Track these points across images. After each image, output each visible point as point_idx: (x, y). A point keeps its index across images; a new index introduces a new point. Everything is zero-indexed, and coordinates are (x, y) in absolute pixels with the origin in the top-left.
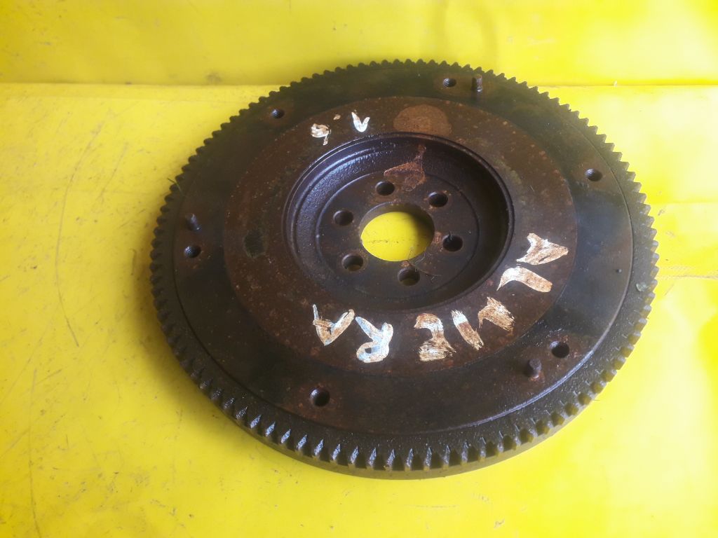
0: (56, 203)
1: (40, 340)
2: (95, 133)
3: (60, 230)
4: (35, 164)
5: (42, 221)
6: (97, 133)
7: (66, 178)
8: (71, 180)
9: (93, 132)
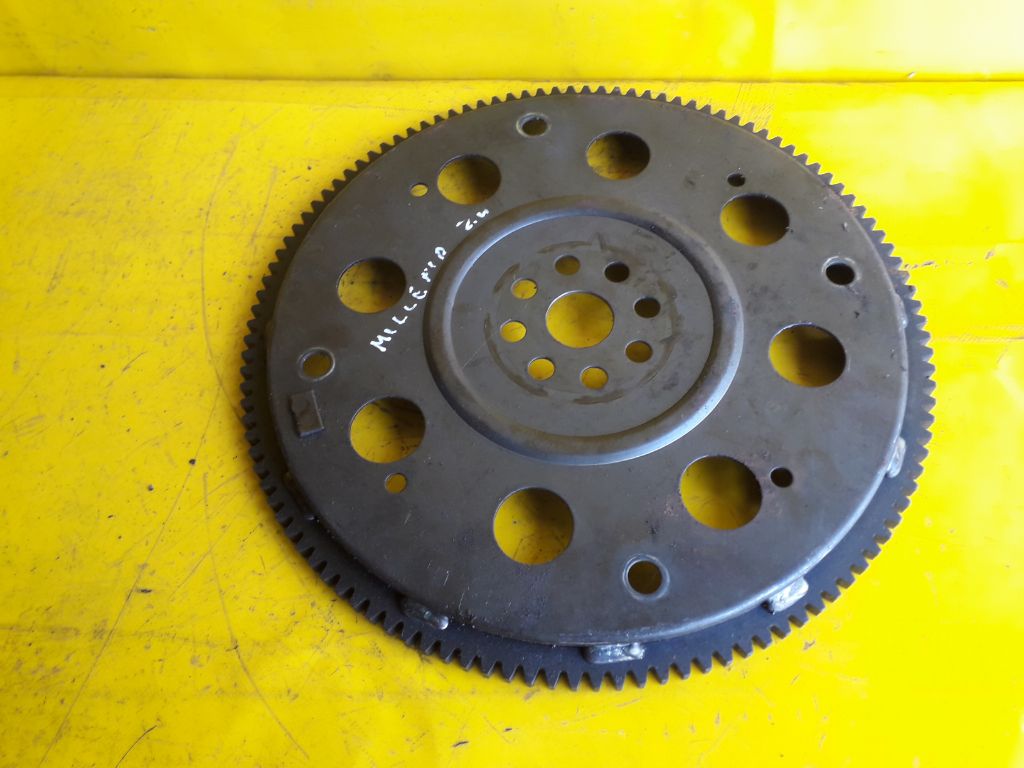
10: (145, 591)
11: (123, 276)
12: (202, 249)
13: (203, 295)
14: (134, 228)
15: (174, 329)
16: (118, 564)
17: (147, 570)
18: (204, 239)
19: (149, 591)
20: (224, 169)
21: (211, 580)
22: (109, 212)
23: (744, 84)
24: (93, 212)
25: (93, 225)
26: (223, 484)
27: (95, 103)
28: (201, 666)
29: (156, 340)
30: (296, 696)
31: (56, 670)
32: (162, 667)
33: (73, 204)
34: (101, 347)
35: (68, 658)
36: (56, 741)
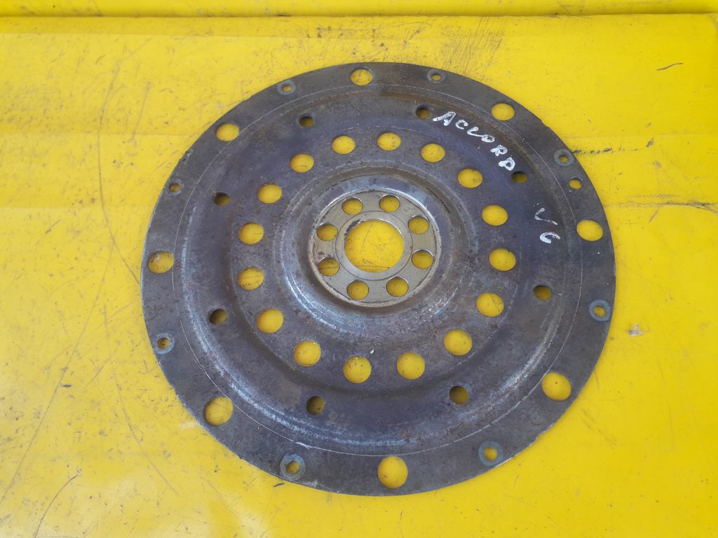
0: (91, 147)
1: (103, 280)
2: (115, 72)
3: (100, 174)
4: (61, 106)
5: (81, 165)
6: (117, 73)
7: (96, 120)
8: (101, 123)
9: (113, 72)
10: (66, 386)
11: (44, 165)
12: (98, 145)
13: (100, 178)
14: (49, 130)
15: (81, 202)
16: (48, 368)
17: (68, 372)
18: (99, 137)
19: (70, 386)
20: (112, 85)
21: (112, 378)
22: (32, 118)
23: (484, 18)
24: (21, 118)
25: (21, 128)
26: (118, 312)
27: (19, 37)
28: (107, 435)
29: (69, 211)
30: (169, 455)
31: (9, 439)
32: (80, 437)
33: (6, 113)
34: (30, 217)
35: (17, 431)
36: (11, 486)
